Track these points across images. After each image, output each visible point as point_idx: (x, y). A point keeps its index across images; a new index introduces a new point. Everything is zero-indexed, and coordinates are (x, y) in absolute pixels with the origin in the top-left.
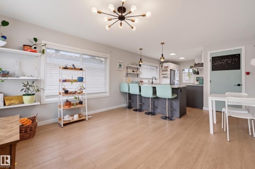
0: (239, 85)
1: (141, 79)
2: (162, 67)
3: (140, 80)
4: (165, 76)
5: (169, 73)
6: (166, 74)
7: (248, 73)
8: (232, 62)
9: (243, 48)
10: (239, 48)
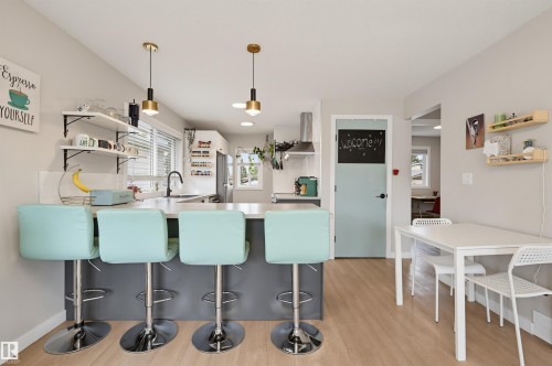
0: (383, 196)
1: (130, 178)
2: (191, 141)
3: (129, 184)
4: (203, 170)
5: (213, 160)
6: (204, 165)
7: (396, 172)
8: (374, 145)
9: (389, 118)
10: (381, 117)
